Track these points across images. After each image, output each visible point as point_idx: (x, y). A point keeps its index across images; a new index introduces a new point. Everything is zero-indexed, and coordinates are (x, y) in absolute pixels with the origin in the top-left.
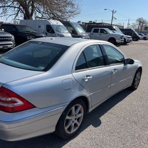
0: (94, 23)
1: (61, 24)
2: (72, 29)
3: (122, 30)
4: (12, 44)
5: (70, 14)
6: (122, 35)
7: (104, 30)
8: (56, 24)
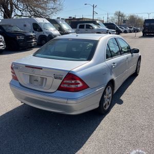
0: (74, 19)
1: (48, 22)
2: (59, 26)
3: (106, 24)
4: (2, 45)
5: (52, 10)
6: (107, 29)
7: (90, 26)
8: (42, 22)
